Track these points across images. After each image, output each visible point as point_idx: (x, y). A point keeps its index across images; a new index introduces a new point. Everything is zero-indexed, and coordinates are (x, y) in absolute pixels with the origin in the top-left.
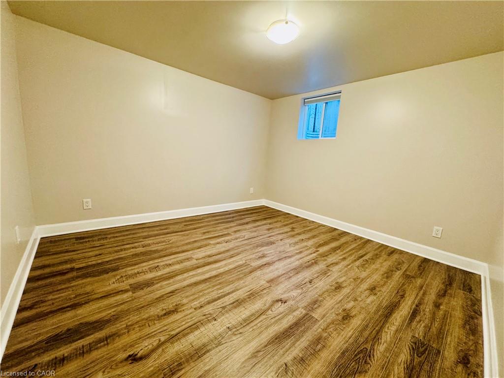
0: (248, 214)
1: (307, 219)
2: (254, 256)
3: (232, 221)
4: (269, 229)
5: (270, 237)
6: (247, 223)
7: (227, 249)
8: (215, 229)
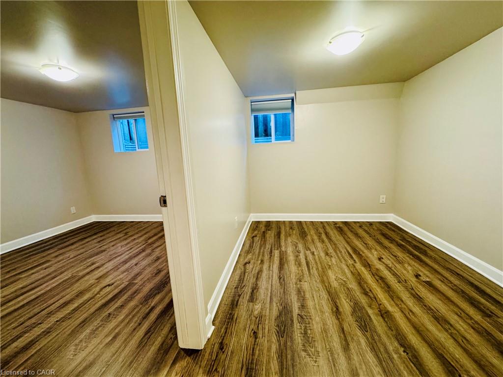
0: (73, 235)
1: (142, 222)
2: (82, 268)
3: (51, 248)
4: (99, 242)
5: (101, 247)
6: (72, 244)
7: (47, 273)
8: (25, 263)
